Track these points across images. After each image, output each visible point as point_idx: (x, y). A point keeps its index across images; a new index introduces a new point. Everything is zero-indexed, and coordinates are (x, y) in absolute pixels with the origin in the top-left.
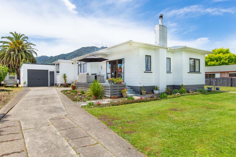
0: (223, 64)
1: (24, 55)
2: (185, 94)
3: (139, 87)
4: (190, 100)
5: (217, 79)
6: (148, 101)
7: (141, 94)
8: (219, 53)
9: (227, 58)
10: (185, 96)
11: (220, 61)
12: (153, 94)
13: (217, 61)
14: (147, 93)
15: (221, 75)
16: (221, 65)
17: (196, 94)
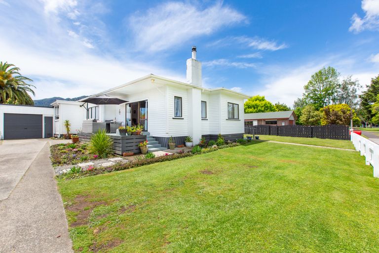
0: (260, 111)
1: (11, 93)
2: (223, 146)
3: (166, 139)
4: (228, 154)
5: (255, 127)
6: (175, 159)
7: (169, 148)
8: (256, 101)
9: (263, 105)
10: (222, 148)
11: (257, 108)
12: (184, 148)
13: (254, 108)
14: (176, 146)
15: (258, 123)
16: (258, 112)
17: (235, 146)
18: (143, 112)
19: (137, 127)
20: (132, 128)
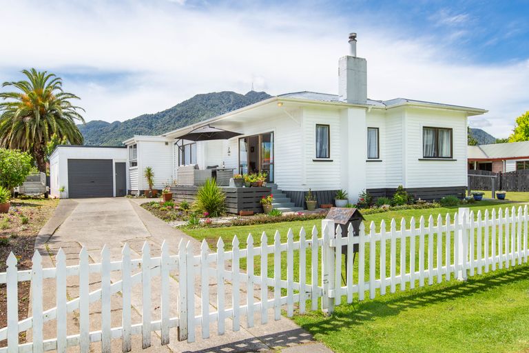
1: (55, 124)
2: (401, 206)
3: (302, 194)
6: (310, 219)
7: (306, 208)
14: (319, 206)
18: (266, 150)
19: (258, 176)
20: (251, 177)
